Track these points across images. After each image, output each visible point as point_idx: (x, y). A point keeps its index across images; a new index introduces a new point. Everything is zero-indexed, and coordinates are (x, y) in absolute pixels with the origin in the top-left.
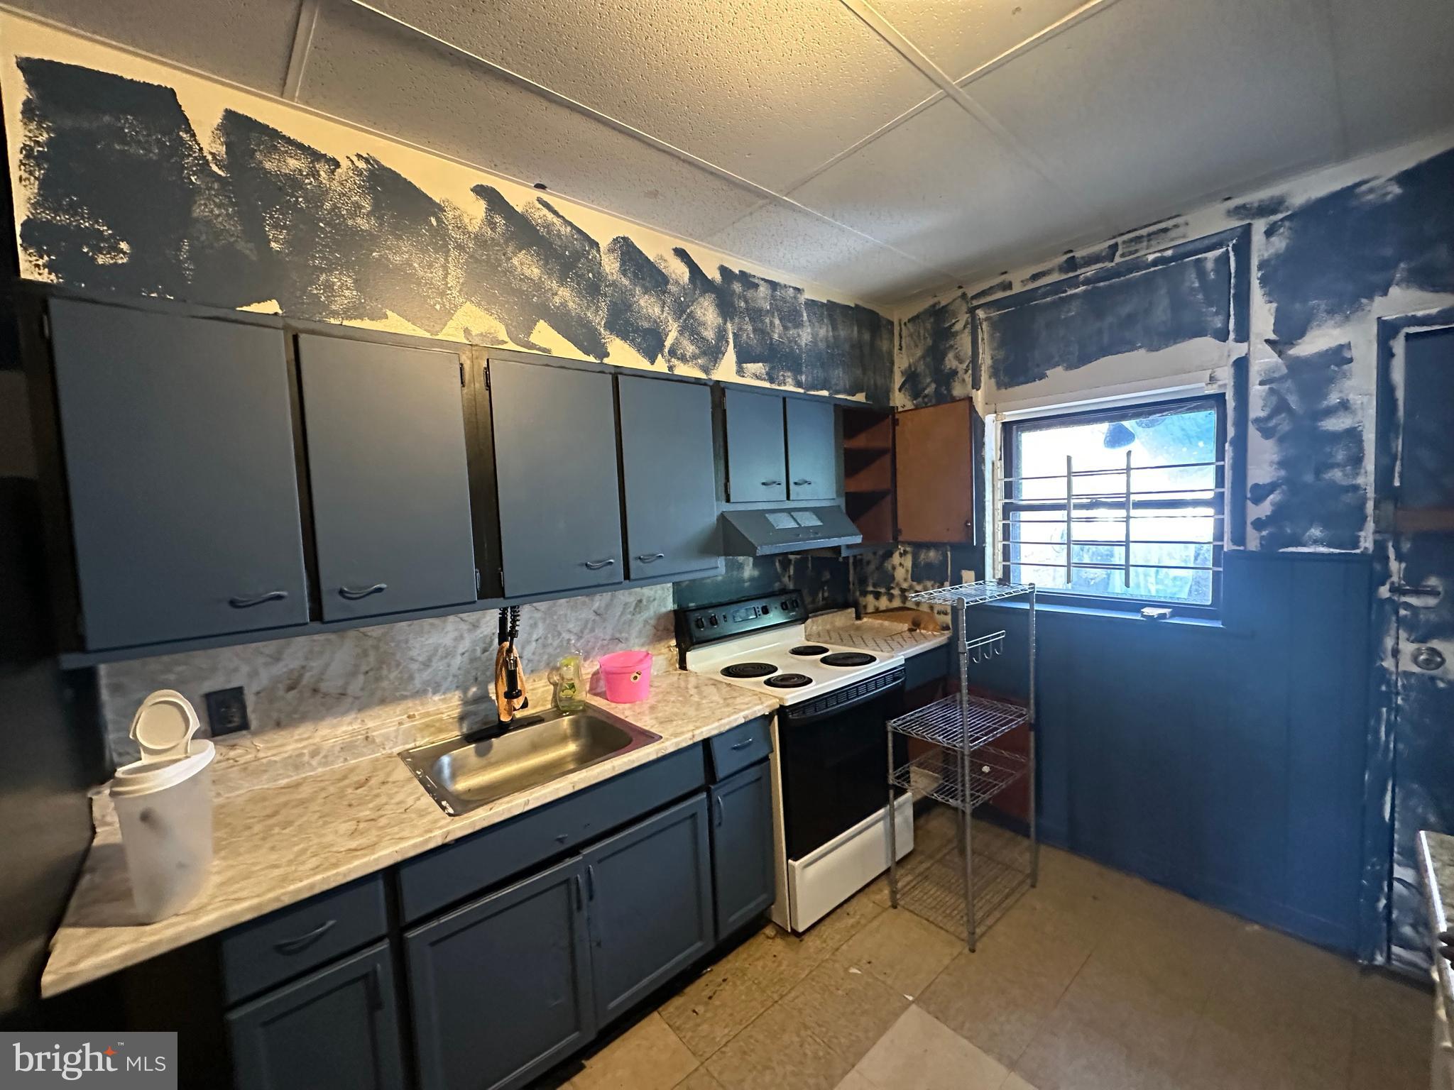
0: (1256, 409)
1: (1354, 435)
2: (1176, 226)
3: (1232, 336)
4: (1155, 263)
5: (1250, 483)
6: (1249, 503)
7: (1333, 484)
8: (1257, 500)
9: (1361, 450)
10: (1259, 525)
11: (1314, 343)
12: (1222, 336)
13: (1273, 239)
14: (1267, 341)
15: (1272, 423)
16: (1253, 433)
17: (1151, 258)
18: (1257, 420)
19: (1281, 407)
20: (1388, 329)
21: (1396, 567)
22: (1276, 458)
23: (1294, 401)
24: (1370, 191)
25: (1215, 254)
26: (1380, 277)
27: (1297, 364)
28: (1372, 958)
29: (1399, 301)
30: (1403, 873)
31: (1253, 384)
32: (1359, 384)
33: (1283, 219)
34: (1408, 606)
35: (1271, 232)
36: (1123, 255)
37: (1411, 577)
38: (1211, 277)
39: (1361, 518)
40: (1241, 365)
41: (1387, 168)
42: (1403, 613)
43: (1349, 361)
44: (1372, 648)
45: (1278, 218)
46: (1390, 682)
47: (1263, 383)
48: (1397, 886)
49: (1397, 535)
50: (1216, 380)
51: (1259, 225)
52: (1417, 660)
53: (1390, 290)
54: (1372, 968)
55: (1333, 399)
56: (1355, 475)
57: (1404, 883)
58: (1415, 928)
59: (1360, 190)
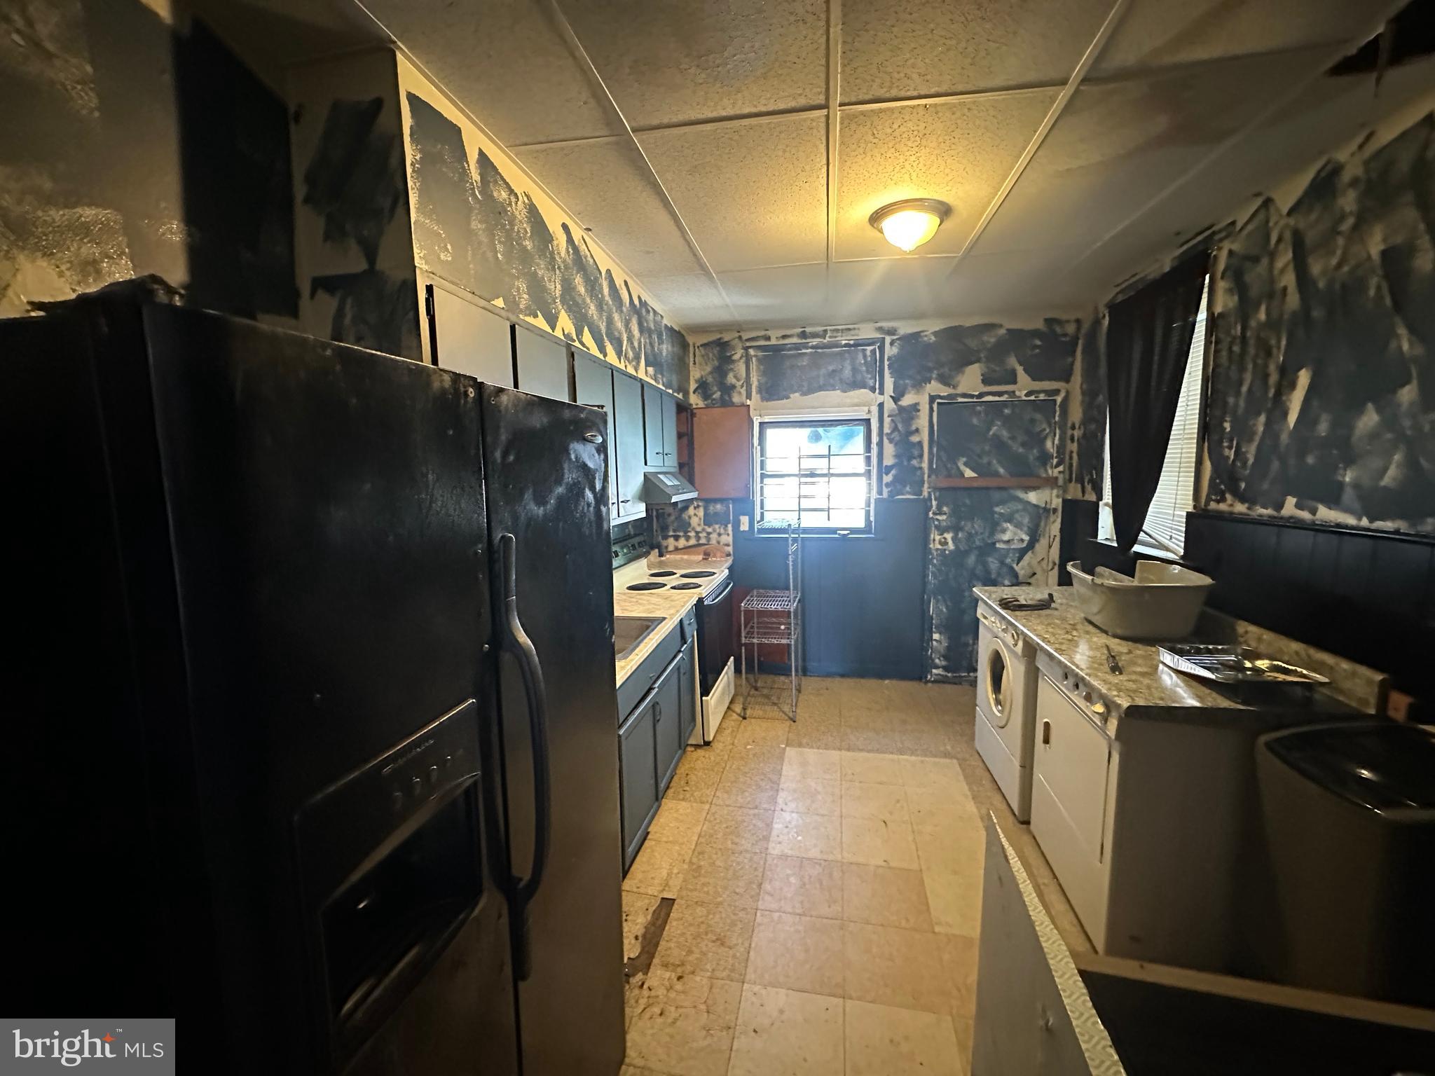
0: (887, 430)
1: (920, 444)
2: (854, 329)
3: (877, 391)
4: (846, 345)
5: (884, 465)
6: (884, 475)
7: (913, 466)
8: (887, 474)
9: (923, 451)
10: (887, 485)
11: (907, 401)
12: (873, 389)
13: (894, 348)
14: (891, 396)
15: (893, 436)
16: (886, 441)
17: (844, 342)
18: (887, 434)
19: (895, 429)
20: (932, 399)
21: (934, 503)
22: (894, 453)
23: (900, 426)
24: (926, 336)
25: (869, 348)
26: (928, 375)
27: (902, 410)
28: (927, 677)
29: (934, 387)
30: (936, 636)
31: (886, 415)
32: (922, 422)
33: (897, 339)
34: (937, 520)
35: (892, 344)
36: (830, 337)
37: (939, 507)
38: (869, 359)
39: (923, 482)
40: (881, 406)
41: (931, 328)
42: (936, 523)
43: (919, 411)
44: (926, 540)
45: (895, 337)
46: (932, 554)
47: (889, 416)
48: (934, 643)
49: (935, 489)
50: (869, 412)
51: (888, 339)
52: (940, 543)
53: (932, 382)
54: (927, 682)
55: (914, 428)
56: (921, 462)
57: (935, 640)
58: (939, 658)
59: (922, 334)
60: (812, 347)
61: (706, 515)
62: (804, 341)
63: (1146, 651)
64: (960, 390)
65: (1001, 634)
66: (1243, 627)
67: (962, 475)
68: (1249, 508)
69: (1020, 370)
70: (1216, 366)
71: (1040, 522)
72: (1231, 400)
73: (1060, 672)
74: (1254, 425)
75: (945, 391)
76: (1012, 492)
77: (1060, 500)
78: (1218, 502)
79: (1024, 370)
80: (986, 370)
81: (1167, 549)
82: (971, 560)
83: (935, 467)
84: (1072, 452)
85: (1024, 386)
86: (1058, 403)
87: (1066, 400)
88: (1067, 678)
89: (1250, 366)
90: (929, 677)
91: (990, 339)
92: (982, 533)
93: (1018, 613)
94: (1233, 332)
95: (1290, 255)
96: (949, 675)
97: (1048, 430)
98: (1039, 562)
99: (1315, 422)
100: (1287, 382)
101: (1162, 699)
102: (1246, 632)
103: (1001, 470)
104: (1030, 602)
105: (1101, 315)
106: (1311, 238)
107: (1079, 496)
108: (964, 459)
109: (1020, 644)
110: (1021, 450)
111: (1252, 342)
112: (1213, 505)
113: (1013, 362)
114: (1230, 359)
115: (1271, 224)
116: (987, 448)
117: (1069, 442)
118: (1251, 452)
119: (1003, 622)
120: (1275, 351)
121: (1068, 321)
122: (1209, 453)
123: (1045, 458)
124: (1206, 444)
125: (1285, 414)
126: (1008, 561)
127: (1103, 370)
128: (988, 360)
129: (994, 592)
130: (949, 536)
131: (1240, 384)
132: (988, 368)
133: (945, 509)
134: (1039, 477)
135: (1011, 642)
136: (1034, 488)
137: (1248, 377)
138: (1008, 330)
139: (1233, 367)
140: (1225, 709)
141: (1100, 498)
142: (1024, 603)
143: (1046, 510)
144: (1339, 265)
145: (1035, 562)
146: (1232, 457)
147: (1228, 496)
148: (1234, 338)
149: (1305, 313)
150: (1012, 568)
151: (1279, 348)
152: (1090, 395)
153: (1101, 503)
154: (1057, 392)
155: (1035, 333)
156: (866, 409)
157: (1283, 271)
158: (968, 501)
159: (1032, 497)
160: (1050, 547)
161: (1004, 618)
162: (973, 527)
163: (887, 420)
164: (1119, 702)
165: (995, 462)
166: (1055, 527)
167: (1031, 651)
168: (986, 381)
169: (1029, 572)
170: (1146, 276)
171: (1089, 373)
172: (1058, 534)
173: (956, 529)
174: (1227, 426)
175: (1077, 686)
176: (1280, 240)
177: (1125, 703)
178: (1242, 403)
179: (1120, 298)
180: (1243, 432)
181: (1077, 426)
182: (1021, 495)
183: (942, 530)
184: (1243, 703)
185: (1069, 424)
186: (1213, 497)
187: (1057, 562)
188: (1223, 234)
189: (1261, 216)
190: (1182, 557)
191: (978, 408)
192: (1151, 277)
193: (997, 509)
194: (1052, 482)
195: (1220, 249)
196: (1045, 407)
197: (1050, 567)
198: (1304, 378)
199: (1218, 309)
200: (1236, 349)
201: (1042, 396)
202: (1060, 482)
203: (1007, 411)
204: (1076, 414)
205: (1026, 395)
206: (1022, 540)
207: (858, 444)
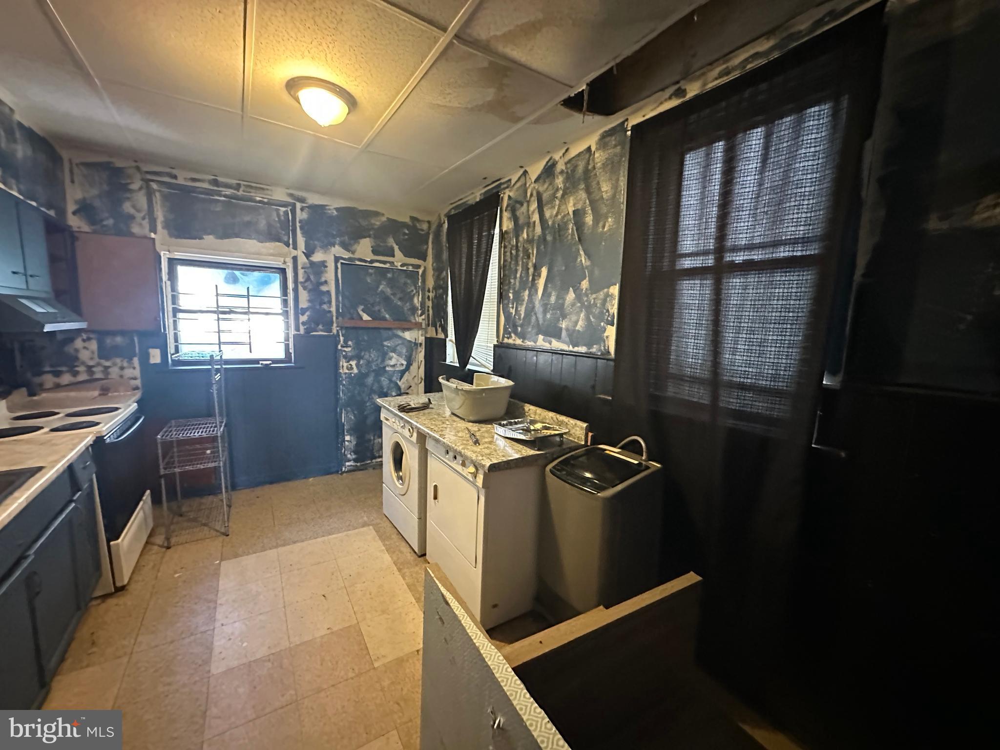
0: (301, 278)
1: (328, 292)
2: (267, 189)
3: (291, 246)
4: (260, 202)
5: (300, 307)
6: (300, 316)
7: (324, 310)
8: (303, 315)
9: (331, 299)
10: (303, 323)
11: (318, 257)
12: (288, 245)
13: (303, 213)
14: (303, 252)
15: (306, 284)
16: (300, 288)
17: (258, 199)
18: (301, 283)
19: (308, 279)
20: (337, 259)
21: (342, 338)
22: (308, 298)
23: (312, 277)
24: (330, 209)
25: (283, 209)
26: (332, 240)
27: (312, 264)
28: (342, 470)
29: (338, 250)
30: (347, 438)
31: (299, 267)
32: (329, 275)
33: (306, 207)
34: (345, 351)
35: (302, 209)
36: (244, 191)
37: (345, 342)
38: (282, 218)
39: (332, 322)
40: (295, 259)
41: (333, 204)
42: (344, 353)
43: (326, 267)
44: (337, 367)
45: (304, 205)
46: (341, 377)
47: (302, 268)
48: (346, 443)
49: (342, 328)
50: (285, 263)
51: (299, 205)
52: (348, 368)
53: (336, 246)
54: (343, 473)
55: (323, 279)
56: (330, 307)
57: (348, 441)
58: (350, 454)
59: (327, 207)
60: (225, 196)
61: (100, 348)
62: (215, 188)
63: (487, 428)
64: (357, 256)
65: (400, 430)
66: (528, 407)
67: (361, 318)
68: (523, 342)
69: (396, 248)
70: (505, 261)
71: (413, 352)
72: (512, 281)
73: (443, 450)
74: (523, 295)
75: (346, 255)
76: (395, 331)
77: (424, 338)
78: (508, 338)
79: (399, 248)
80: (373, 244)
81: (485, 367)
82: (370, 380)
83: (341, 311)
84: (429, 307)
85: (399, 259)
86: (420, 274)
87: (424, 272)
88: (448, 453)
89: (520, 263)
90: (344, 469)
91: (377, 222)
92: (376, 360)
93: (410, 414)
94: (512, 243)
95: (536, 205)
96: (359, 464)
97: (415, 291)
98: (413, 378)
99: (550, 296)
100: (537, 274)
101: (503, 456)
102: (529, 410)
103: (387, 316)
104: (417, 406)
105: (443, 222)
106: (545, 196)
107: (434, 335)
108: (362, 307)
109: (415, 435)
110: (399, 303)
111: (521, 249)
112: (506, 340)
113: (391, 242)
114: (511, 258)
115: (527, 185)
116: (378, 300)
117: (427, 300)
118: (522, 310)
119: (401, 421)
120: (531, 256)
121: (423, 221)
122: (503, 310)
123: (413, 310)
124: (501, 305)
125: (536, 291)
126: (394, 379)
127: (445, 255)
128: (376, 237)
129: (392, 401)
130: (353, 363)
131: (516, 271)
132: (375, 242)
133: (350, 343)
134: (410, 321)
135: (407, 434)
136: (408, 329)
137: (520, 268)
138: (387, 218)
139: (513, 262)
140: (532, 455)
141: (446, 336)
142: (413, 406)
143: (416, 344)
144: (557, 215)
145: (410, 378)
146: (514, 314)
147: (513, 335)
148: (513, 246)
149: (543, 238)
150: (397, 384)
151: (533, 253)
152: (438, 270)
153: (447, 339)
154: (419, 267)
155: (404, 225)
156: (282, 259)
157: (533, 212)
158: (366, 338)
159: (408, 335)
160: (419, 368)
161: (402, 418)
162: (370, 356)
163: (301, 272)
164: (484, 463)
165: (383, 310)
166: (421, 355)
167: (422, 438)
168: (375, 252)
169: (407, 385)
170: (467, 201)
171: (437, 257)
172: (423, 360)
173: (358, 357)
174: (511, 295)
175: (455, 457)
176: (531, 195)
177: (487, 463)
178: (517, 284)
179: (453, 212)
180: (518, 299)
181: (431, 290)
182: (400, 333)
183: (348, 359)
184: (538, 450)
185: (427, 289)
186: (506, 336)
187: (423, 378)
188: (505, 186)
189: (523, 179)
190: (492, 371)
191: (370, 271)
192: (470, 202)
193: (385, 343)
194: (418, 326)
195: (504, 193)
196: (412, 276)
197: (419, 382)
198: (544, 271)
199: (504, 229)
200: (514, 252)
201: (411, 268)
202: (424, 326)
203: (389, 275)
204: (430, 283)
205: (401, 266)
206: (402, 365)
207: (275, 288)
